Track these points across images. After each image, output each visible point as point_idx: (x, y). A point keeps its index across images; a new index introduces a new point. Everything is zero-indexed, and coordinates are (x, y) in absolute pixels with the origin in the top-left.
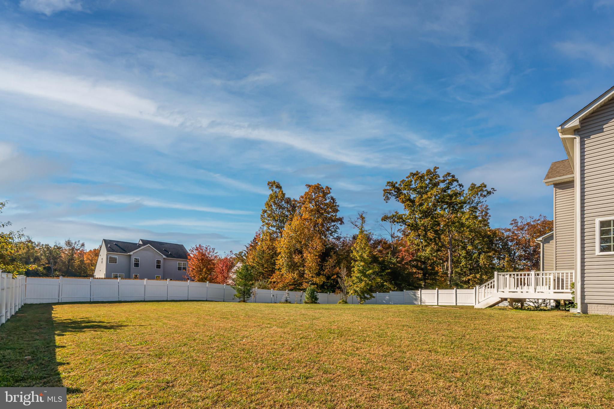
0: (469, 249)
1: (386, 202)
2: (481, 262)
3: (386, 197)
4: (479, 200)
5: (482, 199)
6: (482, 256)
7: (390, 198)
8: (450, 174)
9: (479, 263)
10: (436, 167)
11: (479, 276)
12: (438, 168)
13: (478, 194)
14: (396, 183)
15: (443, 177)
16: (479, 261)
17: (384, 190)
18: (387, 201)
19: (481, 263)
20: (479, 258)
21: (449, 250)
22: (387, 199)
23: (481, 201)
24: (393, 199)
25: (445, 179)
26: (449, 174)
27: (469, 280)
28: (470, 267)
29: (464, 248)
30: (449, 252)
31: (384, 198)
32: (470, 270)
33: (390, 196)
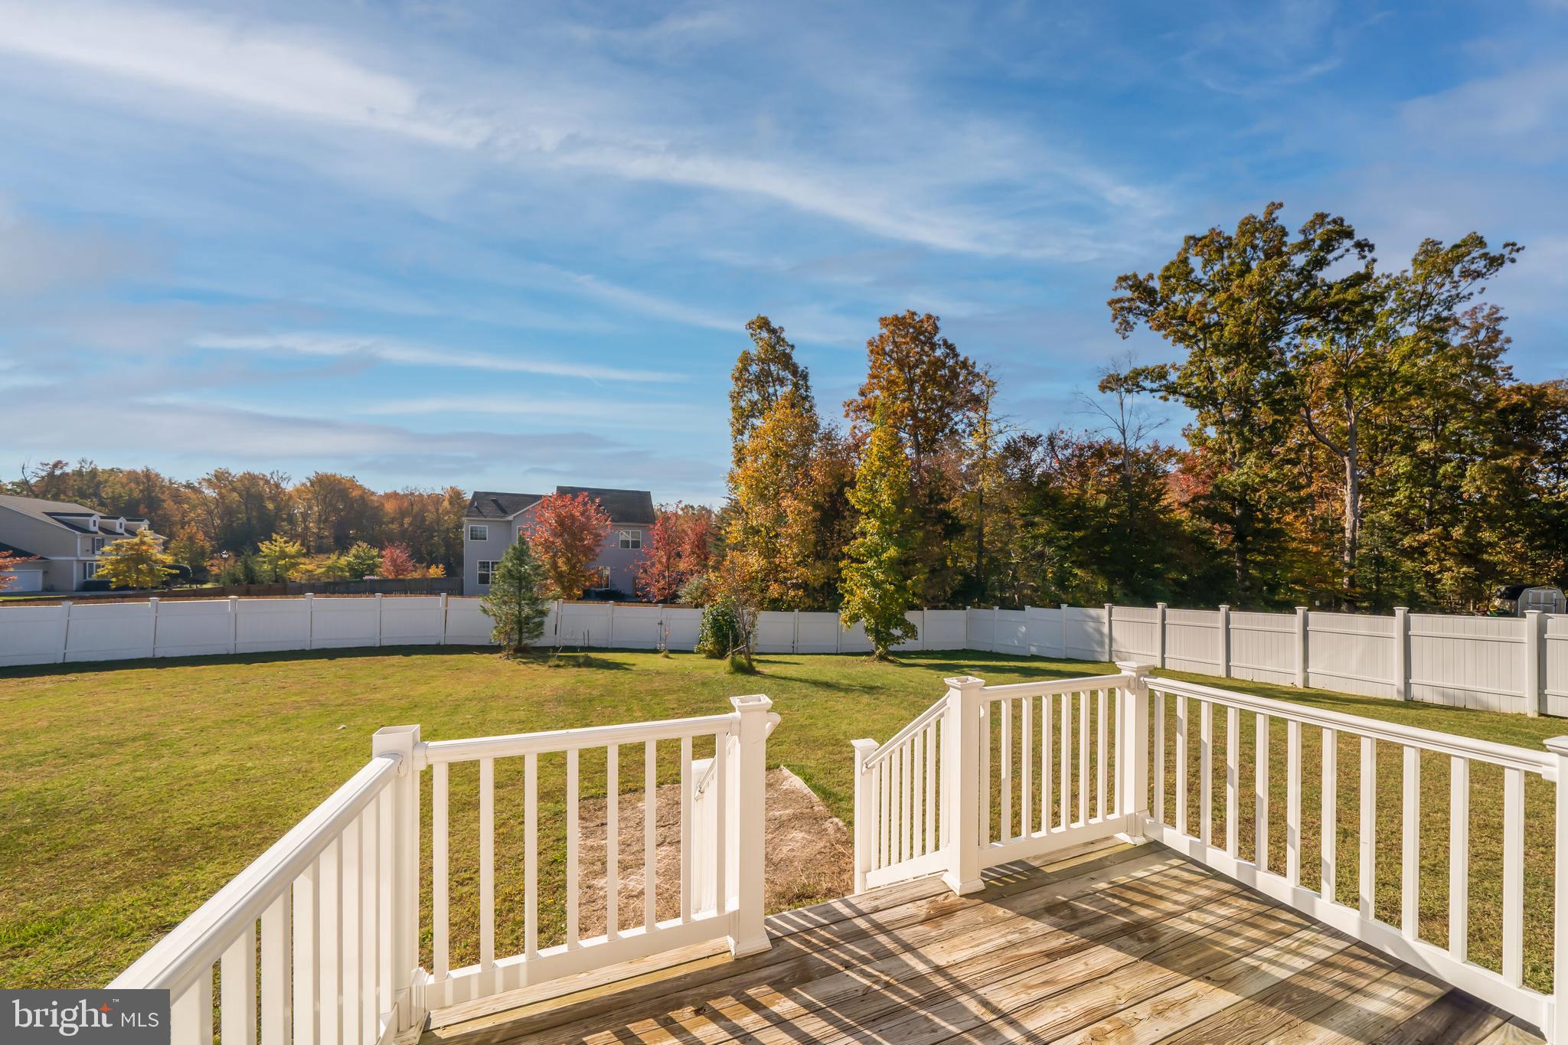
0: (1423, 452)
1: (1124, 338)
2: (1468, 488)
3: (1121, 324)
4: (1454, 292)
5: (1465, 287)
6: (1471, 470)
7: (1135, 323)
8: (1327, 216)
9: (1462, 493)
10: (1273, 204)
11: (1461, 531)
12: (1281, 205)
13: (1450, 272)
14: (1151, 277)
15: (1304, 232)
16: (1460, 487)
17: (1111, 303)
18: (1127, 334)
19: (1468, 491)
20: (1462, 476)
21: (1346, 458)
22: (1127, 326)
23: (1465, 293)
24: (1141, 325)
25: (1311, 237)
26: (1321, 217)
27: (1426, 544)
28: (1431, 506)
29: (1408, 448)
30: (1347, 464)
31: (1116, 325)
32: (1430, 513)
33: (1131, 318)
